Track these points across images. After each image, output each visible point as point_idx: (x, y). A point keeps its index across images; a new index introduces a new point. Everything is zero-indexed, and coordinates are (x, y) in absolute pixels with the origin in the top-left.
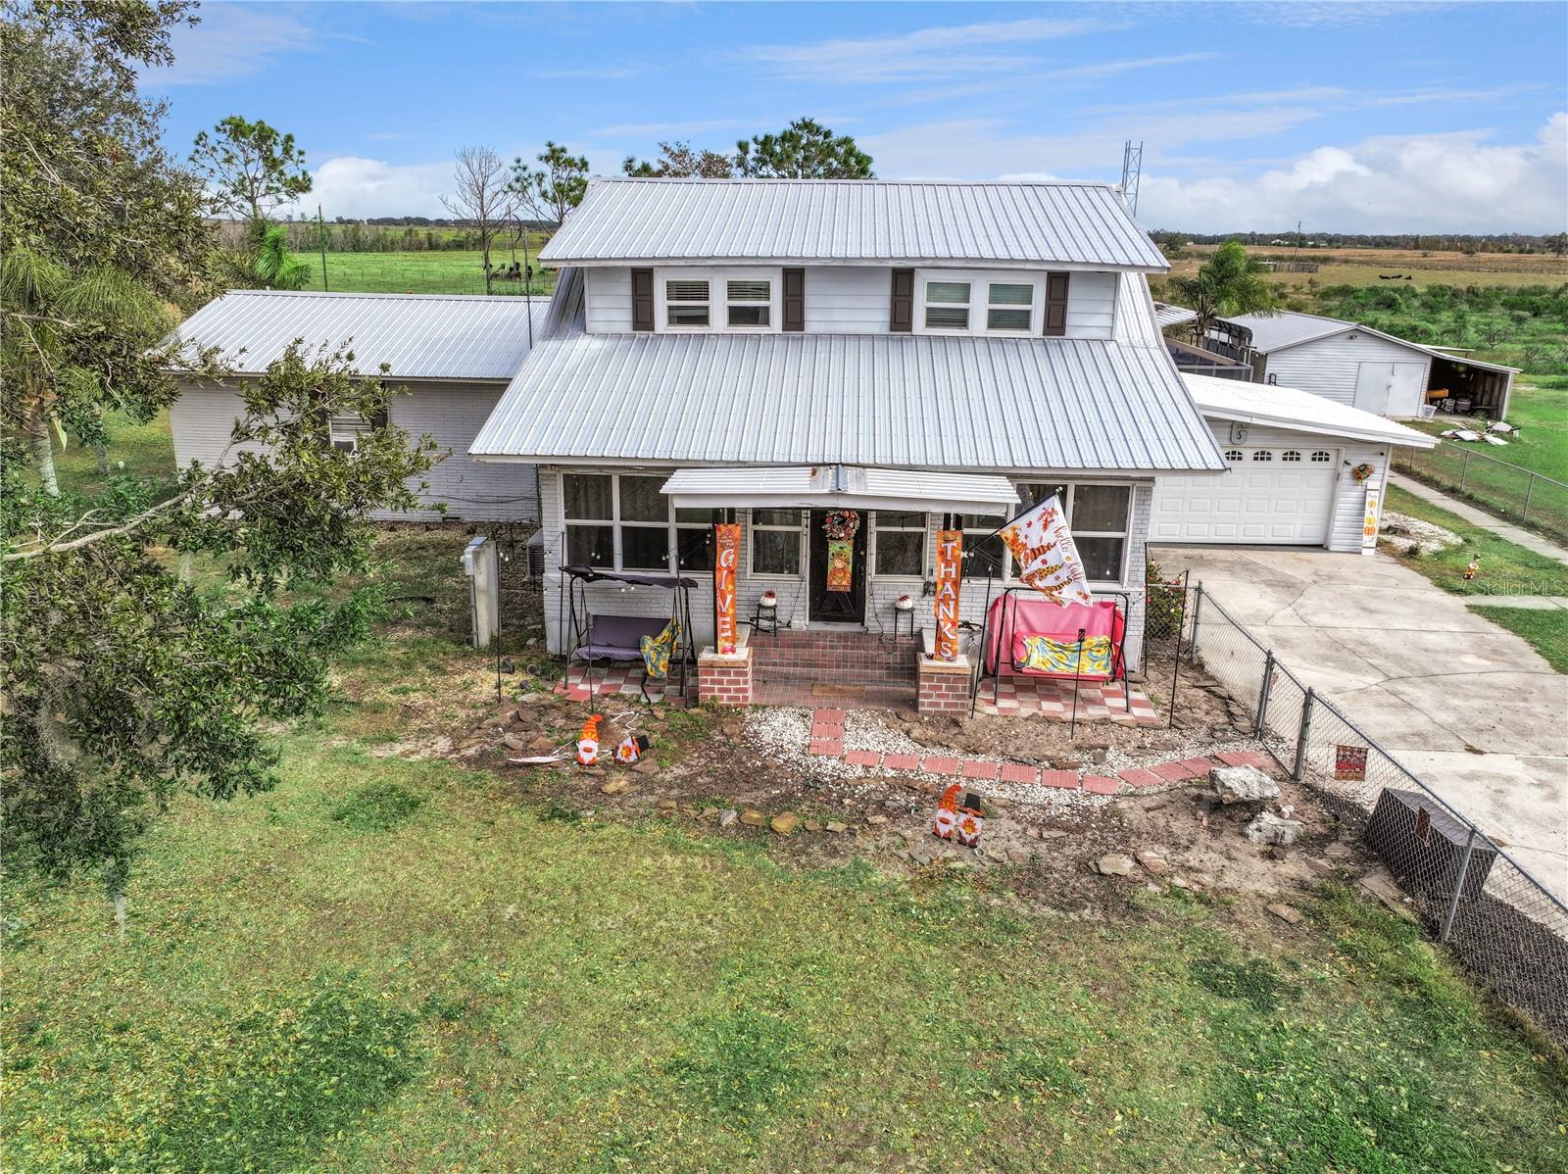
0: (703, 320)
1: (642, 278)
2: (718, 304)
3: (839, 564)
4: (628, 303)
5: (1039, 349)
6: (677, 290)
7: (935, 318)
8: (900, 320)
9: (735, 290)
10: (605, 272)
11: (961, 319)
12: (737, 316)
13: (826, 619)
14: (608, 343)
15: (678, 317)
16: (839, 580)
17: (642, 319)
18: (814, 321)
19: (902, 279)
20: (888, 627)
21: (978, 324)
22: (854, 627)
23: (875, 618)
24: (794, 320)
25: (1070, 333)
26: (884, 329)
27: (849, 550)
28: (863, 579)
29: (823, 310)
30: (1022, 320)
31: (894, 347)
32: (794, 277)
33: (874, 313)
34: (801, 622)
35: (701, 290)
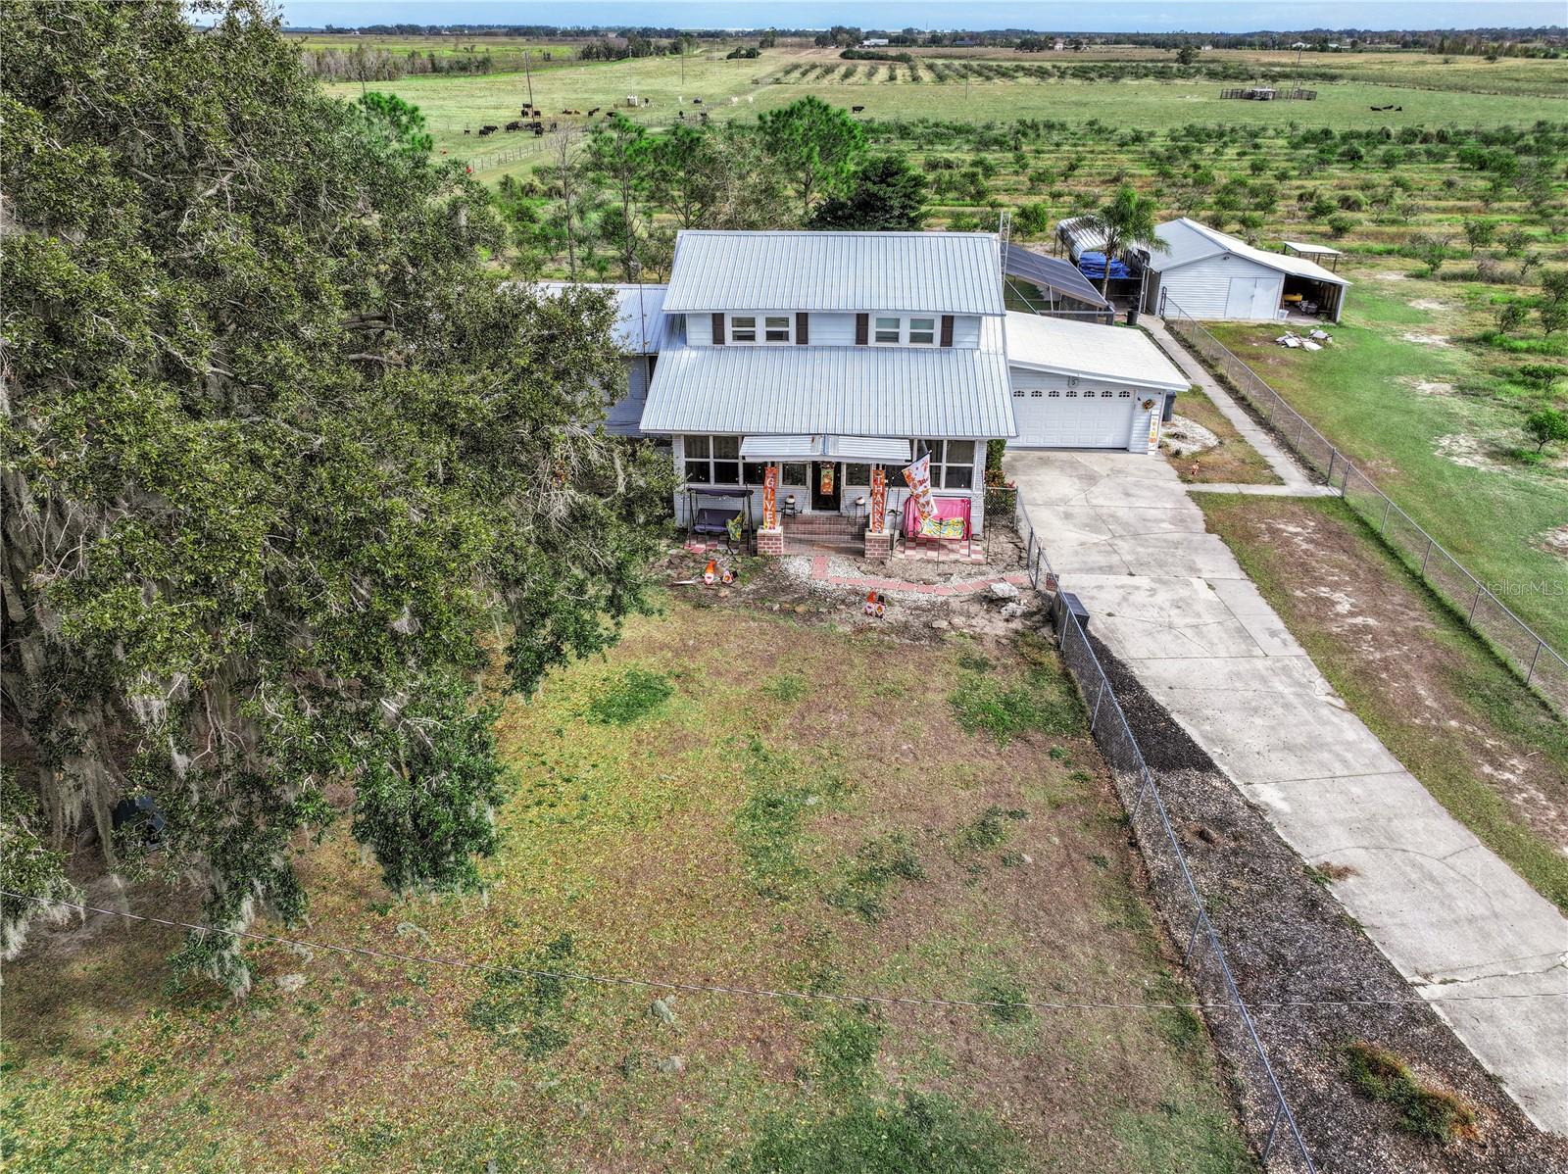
0: (751, 337)
1: (718, 319)
2: (761, 329)
3: (827, 481)
4: (710, 329)
5: (937, 353)
6: (738, 323)
7: (881, 337)
8: (861, 338)
9: (770, 322)
10: (697, 316)
11: (895, 338)
12: (771, 336)
14: (701, 353)
15: (738, 337)
16: (827, 489)
17: (718, 338)
18: (814, 337)
19: (862, 320)
20: (852, 513)
21: (904, 340)
22: (835, 513)
23: (846, 508)
24: (803, 338)
25: (955, 345)
26: (853, 344)
27: (832, 473)
28: (839, 488)
29: (818, 333)
30: (929, 338)
31: (857, 354)
33: (847, 334)
34: (807, 511)
35: (751, 322)
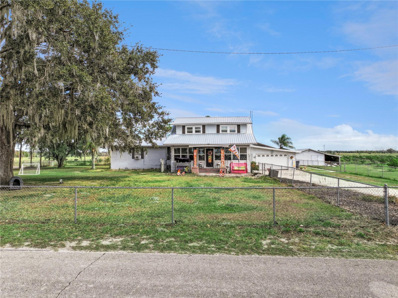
0: (192, 132)
1: (184, 127)
2: (194, 130)
3: (210, 159)
4: (182, 130)
5: (237, 135)
6: (188, 128)
7: (223, 131)
8: (218, 131)
9: (196, 128)
10: (179, 126)
11: (226, 131)
12: (196, 132)
13: (208, 167)
14: (179, 135)
15: (188, 132)
16: (210, 161)
17: (184, 132)
18: (207, 132)
19: (218, 126)
20: (217, 168)
21: (228, 132)
22: (212, 168)
23: (215, 166)
24: (204, 132)
25: (241, 133)
26: (216, 133)
27: (211, 157)
28: (213, 161)
29: (208, 130)
30: (234, 131)
32: (204, 126)
33: (214, 130)
34: (205, 167)
35: (192, 128)
